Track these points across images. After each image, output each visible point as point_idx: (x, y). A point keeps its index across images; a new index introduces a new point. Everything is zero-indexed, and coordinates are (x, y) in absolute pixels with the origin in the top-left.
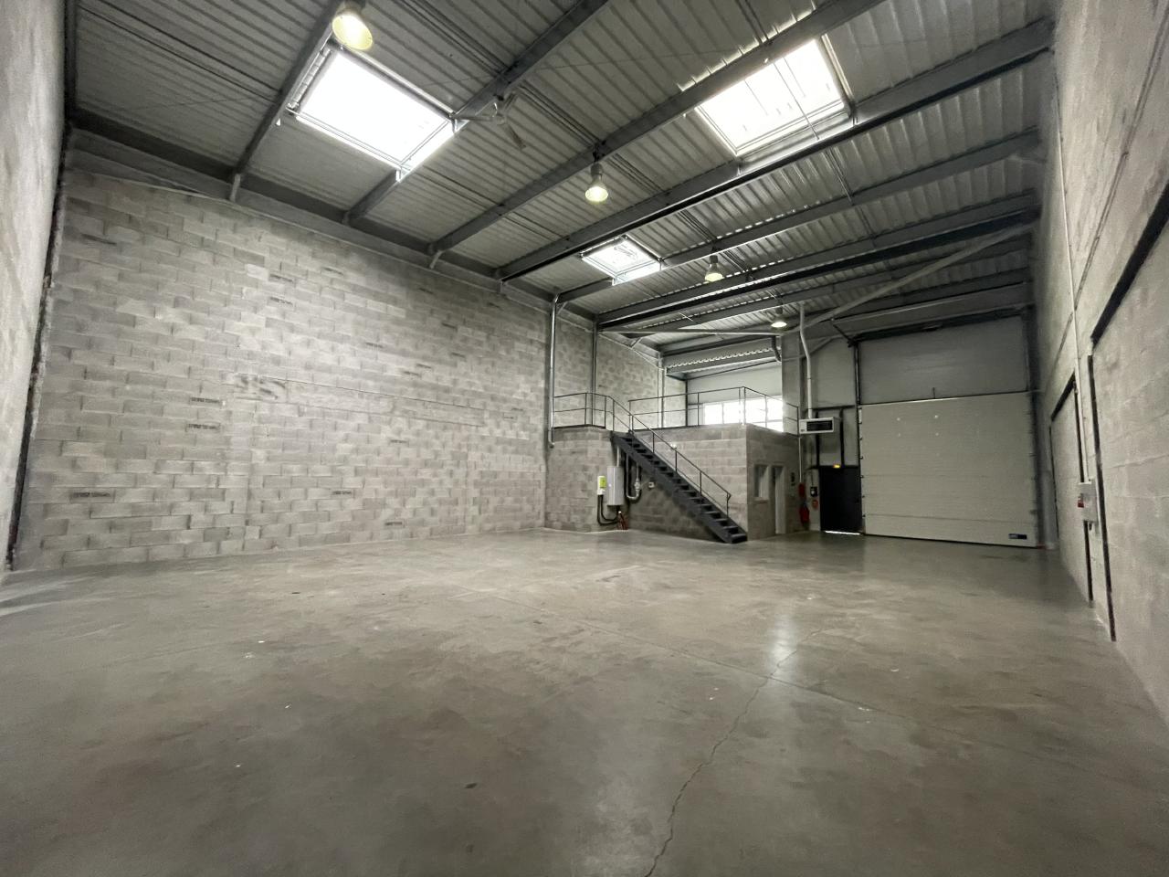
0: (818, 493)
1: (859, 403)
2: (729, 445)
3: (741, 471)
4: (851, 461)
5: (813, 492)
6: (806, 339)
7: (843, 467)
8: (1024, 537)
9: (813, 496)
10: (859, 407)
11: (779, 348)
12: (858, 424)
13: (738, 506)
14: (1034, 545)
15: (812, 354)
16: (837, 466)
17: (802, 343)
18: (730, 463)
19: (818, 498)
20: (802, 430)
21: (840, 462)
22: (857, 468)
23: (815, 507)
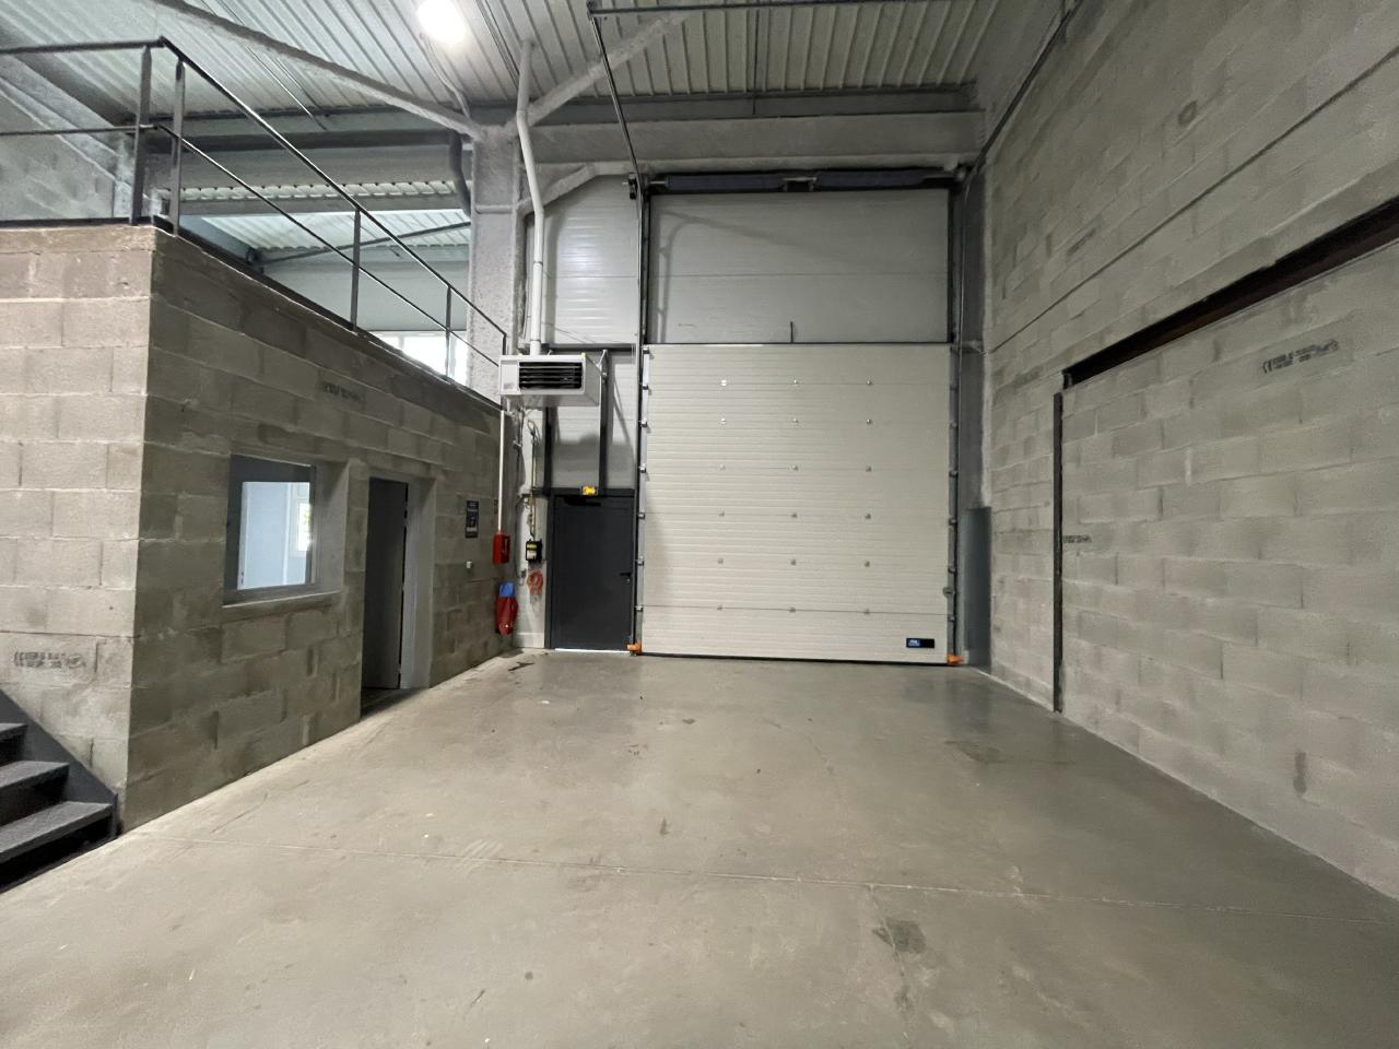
0: (544, 555)
1: (646, 339)
2: (61, 323)
3: (111, 463)
4: (619, 479)
5: (532, 555)
6: (537, 160)
7: (604, 491)
8: (928, 644)
9: (531, 561)
10: (645, 348)
11: (469, 183)
12: (641, 388)
13: (86, 649)
14: (944, 661)
15: (549, 208)
16: (589, 491)
17: (524, 172)
18: (57, 420)
19: (543, 570)
20: (507, 386)
21: (596, 480)
22: (631, 496)
23: (535, 591)
